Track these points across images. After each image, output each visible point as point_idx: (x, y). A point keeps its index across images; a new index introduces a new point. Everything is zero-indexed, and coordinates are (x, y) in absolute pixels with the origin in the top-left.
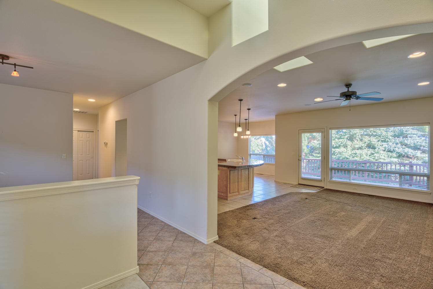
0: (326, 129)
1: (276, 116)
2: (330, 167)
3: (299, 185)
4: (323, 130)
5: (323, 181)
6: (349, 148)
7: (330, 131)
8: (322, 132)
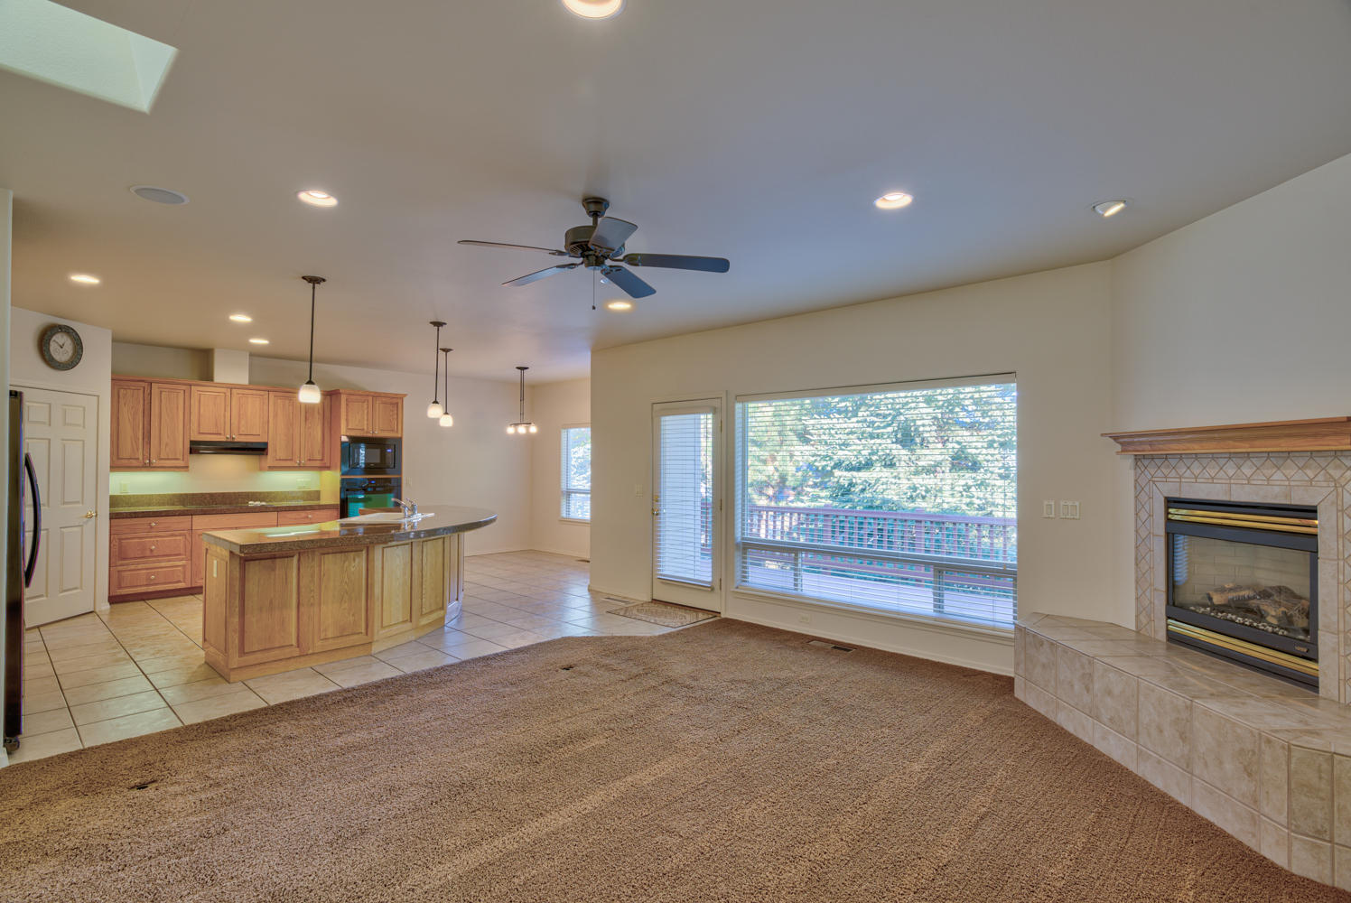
0: (724, 399)
1: (594, 352)
2: (739, 540)
3: (655, 607)
4: (716, 403)
5: (717, 587)
6: (902, 469)
7: (738, 406)
8: (714, 411)
